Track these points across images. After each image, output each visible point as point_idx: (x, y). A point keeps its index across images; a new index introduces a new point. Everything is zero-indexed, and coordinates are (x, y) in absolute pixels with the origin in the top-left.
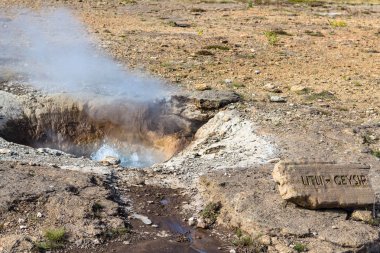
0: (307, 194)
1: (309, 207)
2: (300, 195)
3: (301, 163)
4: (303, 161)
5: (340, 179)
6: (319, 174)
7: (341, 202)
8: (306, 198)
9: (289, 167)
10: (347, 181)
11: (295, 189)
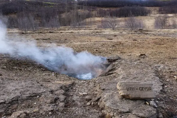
0: (128, 94)
1: (129, 99)
2: (125, 94)
3: (127, 83)
4: (128, 82)
5: (141, 89)
6: (133, 87)
7: (141, 97)
8: (128, 95)
9: (122, 84)
10: (144, 89)
11: (124, 92)
